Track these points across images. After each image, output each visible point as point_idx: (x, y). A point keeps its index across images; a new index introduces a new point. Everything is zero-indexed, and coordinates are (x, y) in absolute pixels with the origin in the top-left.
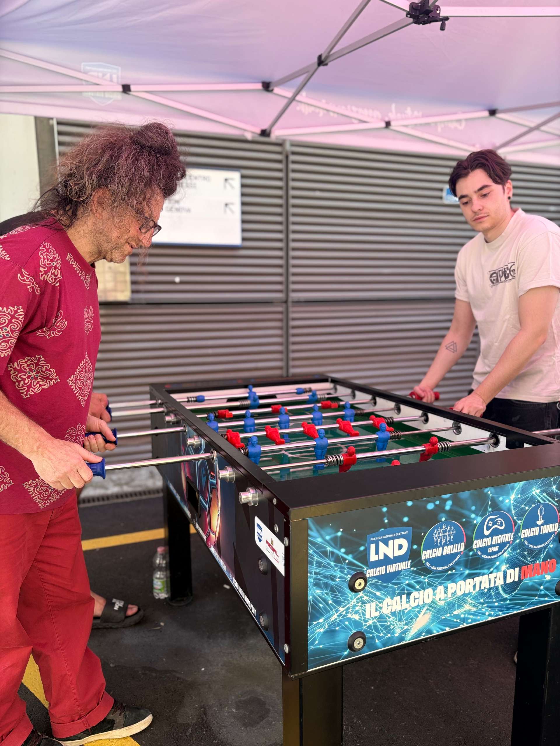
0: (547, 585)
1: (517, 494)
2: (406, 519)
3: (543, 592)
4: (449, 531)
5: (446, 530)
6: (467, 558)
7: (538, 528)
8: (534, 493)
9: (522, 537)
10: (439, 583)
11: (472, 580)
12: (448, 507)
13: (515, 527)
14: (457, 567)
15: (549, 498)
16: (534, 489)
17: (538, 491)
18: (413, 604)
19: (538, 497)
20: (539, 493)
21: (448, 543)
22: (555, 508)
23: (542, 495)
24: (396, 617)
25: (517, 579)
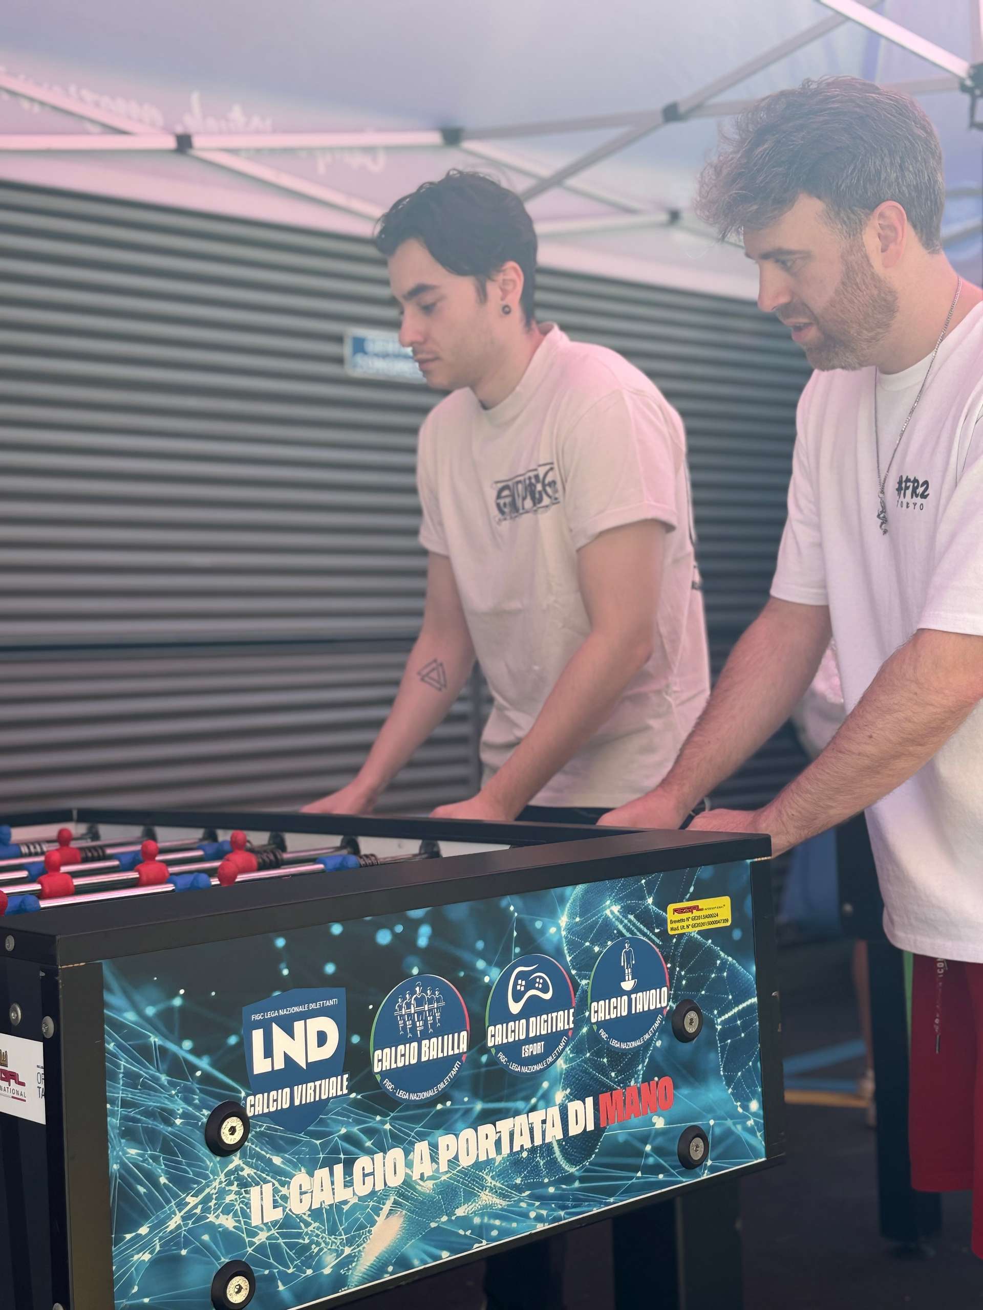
0: (659, 1141)
1: (572, 916)
2: (330, 968)
3: (651, 1160)
4: (430, 1001)
5: (423, 997)
6: (476, 1071)
7: (625, 998)
8: (608, 912)
9: (593, 1020)
10: (418, 1133)
11: (490, 1126)
12: (423, 942)
13: (575, 995)
14: (456, 1094)
15: (642, 927)
16: (608, 902)
17: (616, 909)
18: (362, 1189)
19: (617, 923)
20: (618, 914)
21: (431, 1030)
22: (657, 950)
23: (626, 918)
24: (322, 1223)
25: (591, 1127)
